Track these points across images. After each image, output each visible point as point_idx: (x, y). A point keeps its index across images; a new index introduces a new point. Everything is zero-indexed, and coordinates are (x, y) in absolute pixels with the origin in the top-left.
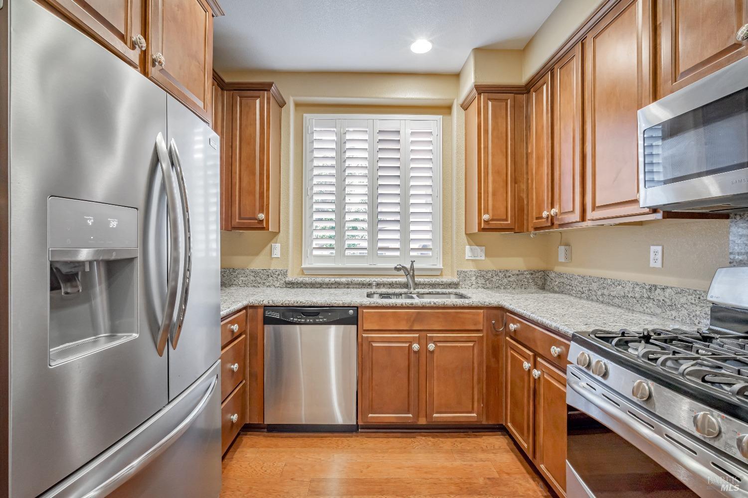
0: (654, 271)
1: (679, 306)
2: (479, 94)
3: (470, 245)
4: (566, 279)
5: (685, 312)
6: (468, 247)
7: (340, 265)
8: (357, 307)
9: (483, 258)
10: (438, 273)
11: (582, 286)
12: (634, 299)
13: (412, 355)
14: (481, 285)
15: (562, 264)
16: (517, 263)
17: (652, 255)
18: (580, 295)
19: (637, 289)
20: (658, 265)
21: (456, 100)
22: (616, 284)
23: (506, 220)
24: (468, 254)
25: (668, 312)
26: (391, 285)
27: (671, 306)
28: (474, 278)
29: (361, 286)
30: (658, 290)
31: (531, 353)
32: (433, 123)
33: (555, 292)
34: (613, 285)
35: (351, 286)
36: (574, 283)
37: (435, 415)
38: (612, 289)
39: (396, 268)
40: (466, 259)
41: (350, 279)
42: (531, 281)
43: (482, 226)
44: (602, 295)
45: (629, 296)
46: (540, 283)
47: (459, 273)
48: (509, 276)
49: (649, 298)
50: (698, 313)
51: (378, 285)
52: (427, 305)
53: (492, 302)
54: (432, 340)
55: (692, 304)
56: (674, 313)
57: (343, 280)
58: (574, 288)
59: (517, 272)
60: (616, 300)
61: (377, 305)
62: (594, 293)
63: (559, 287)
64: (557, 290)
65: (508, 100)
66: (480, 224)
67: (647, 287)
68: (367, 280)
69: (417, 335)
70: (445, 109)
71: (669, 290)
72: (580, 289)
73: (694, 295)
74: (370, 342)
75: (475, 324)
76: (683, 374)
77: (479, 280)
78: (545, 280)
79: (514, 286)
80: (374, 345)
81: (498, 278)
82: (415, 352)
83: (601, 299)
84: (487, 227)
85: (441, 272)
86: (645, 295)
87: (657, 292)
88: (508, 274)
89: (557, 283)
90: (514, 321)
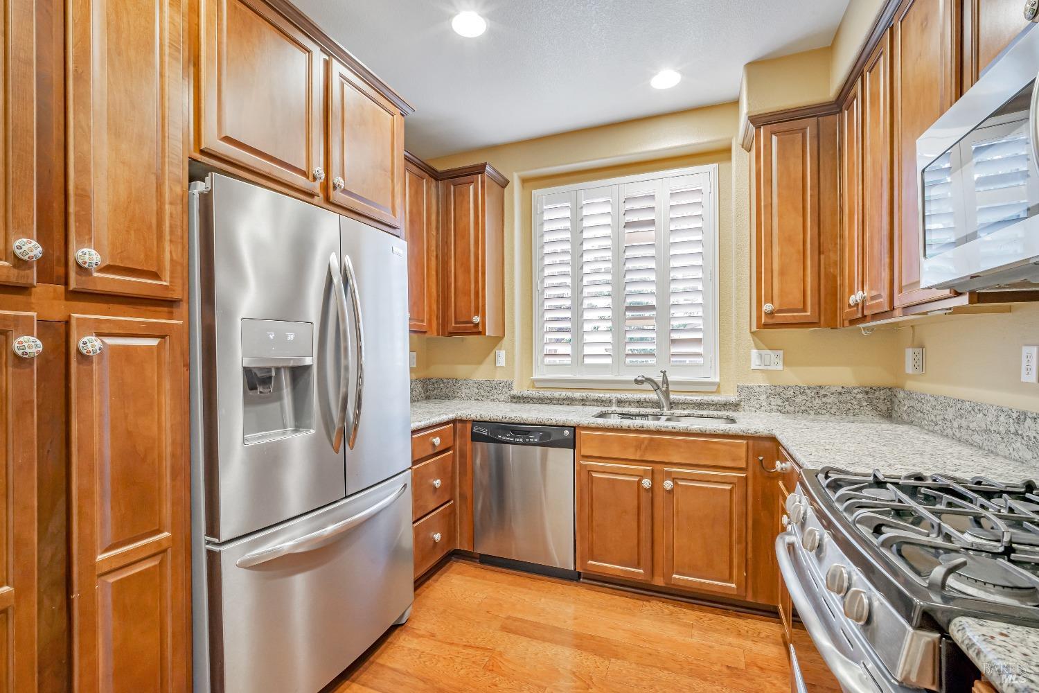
0: (1027, 388)
2: (758, 128)
3: (758, 348)
4: (917, 402)
6: (754, 352)
7: (578, 377)
8: (574, 428)
9: (780, 367)
10: (714, 389)
11: (936, 412)
12: (998, 435)
13: (643, 494)
14: (775, 408)
15: (911, 377)
16: (839, 375)
17: (1024, 362)
18: (933, 428)
19: (1002, 418)
20: (1033, 378)
21: (734, 138)
22: (976, 410)
23: (804, 310)
24: (755, 362)
26: (639, 403)
28: (764, 397)
29: (599, 403)
30: (1028, 420)
32: (703, 176)
33: (904, 423)
34: (972, 412)
35: (587, 403)
36: (927, 407)
37: (675, 576)
38: (971, 418)
39: (636, 381)
40: (752, 368)
41: (584, 394)
42: (865, 404)
43: (763, 322)
44: (960, 427)
45: (992, 430)
46: (883, 407)
47: (741, 389)
48: (825, 396)
49: (1017, 433)
51: (620, 402)
53: (761, 430)
57: (577, 395)
58: (925, 416)
59: (840, 390)
60: (977, 438)
61: (597, 426)
62: (949, 424)
63: (908, 415)
64: (906, 418)
65: (806, 128)
66: (759, 318)
67: (1015, 416)
68: (607, 395)
69: (650, 468)
70: (721, 154)
72: (933, 417)
74: (589, 471)
75: (734, 460)
77: (772, 399)
78: (892, 402)
79: (833, 411)
80: (595, 475)
81: (805, 397)
82: (646, 490)
83: (958, 435)
84: (770, 321)
85: (718, 388)
86: (1012, 429)
87: (1026, 424)
88: (822, 392)
89: (906, 407)
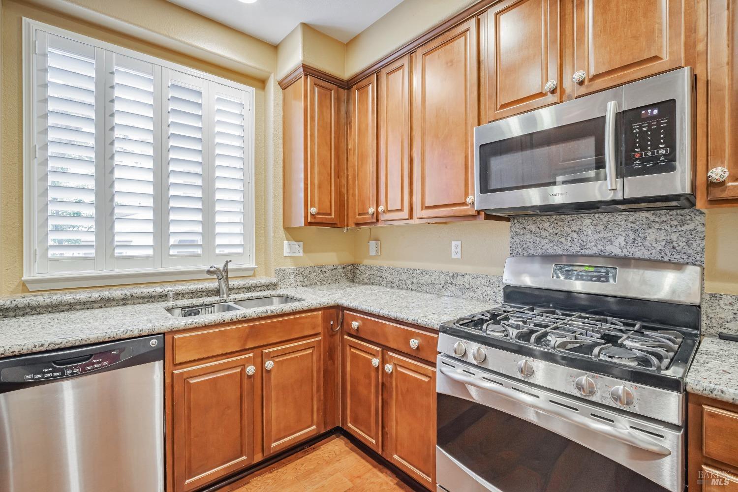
0: (455, 261)
1: (475, 288)
2: (306, 75)
3: (288, 240)
4: (376, 271)
5: (479, 293)
6: (286, 242)
7: (106, 272)
8: (164, 333)
9: (301, 254)
10: (251, 273)
11: (392, 276)
12: (440, 285)
13: (245, 381)
14: (299, 284)
15: (372, 258)
16: (331, 258)
17: (453, 248)
18: (391, 285)
19: (442, 277)
20: (459, 256)
21: (272, 75)
22: (424, 273)
23: (330, 214)
24: (286, 251)
25: (467, 294)
26: (194, 294)
27: (469, 288)
28: (292, 276)
29: (146, 300)
30: (459, 277)
31: (379, 349)
32: (246, 93)
33: (366, 284)
34: (422, 275)
35: (129, 302)
36: (385, 274)
37: (273, 445)
38: (420, 278)
39: (209, 272)
40: (284, 255)
41: (127, 291)
42: (343, 275)
43: (309, 220)
44: (412, 284)
45: (436, 283)
46: (350, 276)
47: (277, 272)
48: (325, 272)
49: (452, 283)
50: (489, 292)
51: (177, 296)
52: (264, 315)
53: (330, 301)
54: (270, 356)
55: (485, 286)
56: (471, 294)
57: (117, 293)
58: (384, 279)
59: (332, 267)
60: (425, 288)
62: (404, 282)
63: (369, 279)
64: (367, 281)
65: (332, 91)
66: (306, 217)
67: (451, 275)
68: (159, 290)
69: (251, 355)
71: (467, 277)
72: (391, 279)
73: (486, 279)
74: (185, 379)
76: (554, 348)
77: (298, 278)
78: (354, 273)
79: (329, 281)
80: (192, 381)
81: (315, 274)
82: (249, 377)
83: (410, 287)
84: (313, 221)
85: (253, 272)
86: (449, 282)
87: (458, 279)
88: (324, 270)
89: (367, 275)
90: (355, 319)
